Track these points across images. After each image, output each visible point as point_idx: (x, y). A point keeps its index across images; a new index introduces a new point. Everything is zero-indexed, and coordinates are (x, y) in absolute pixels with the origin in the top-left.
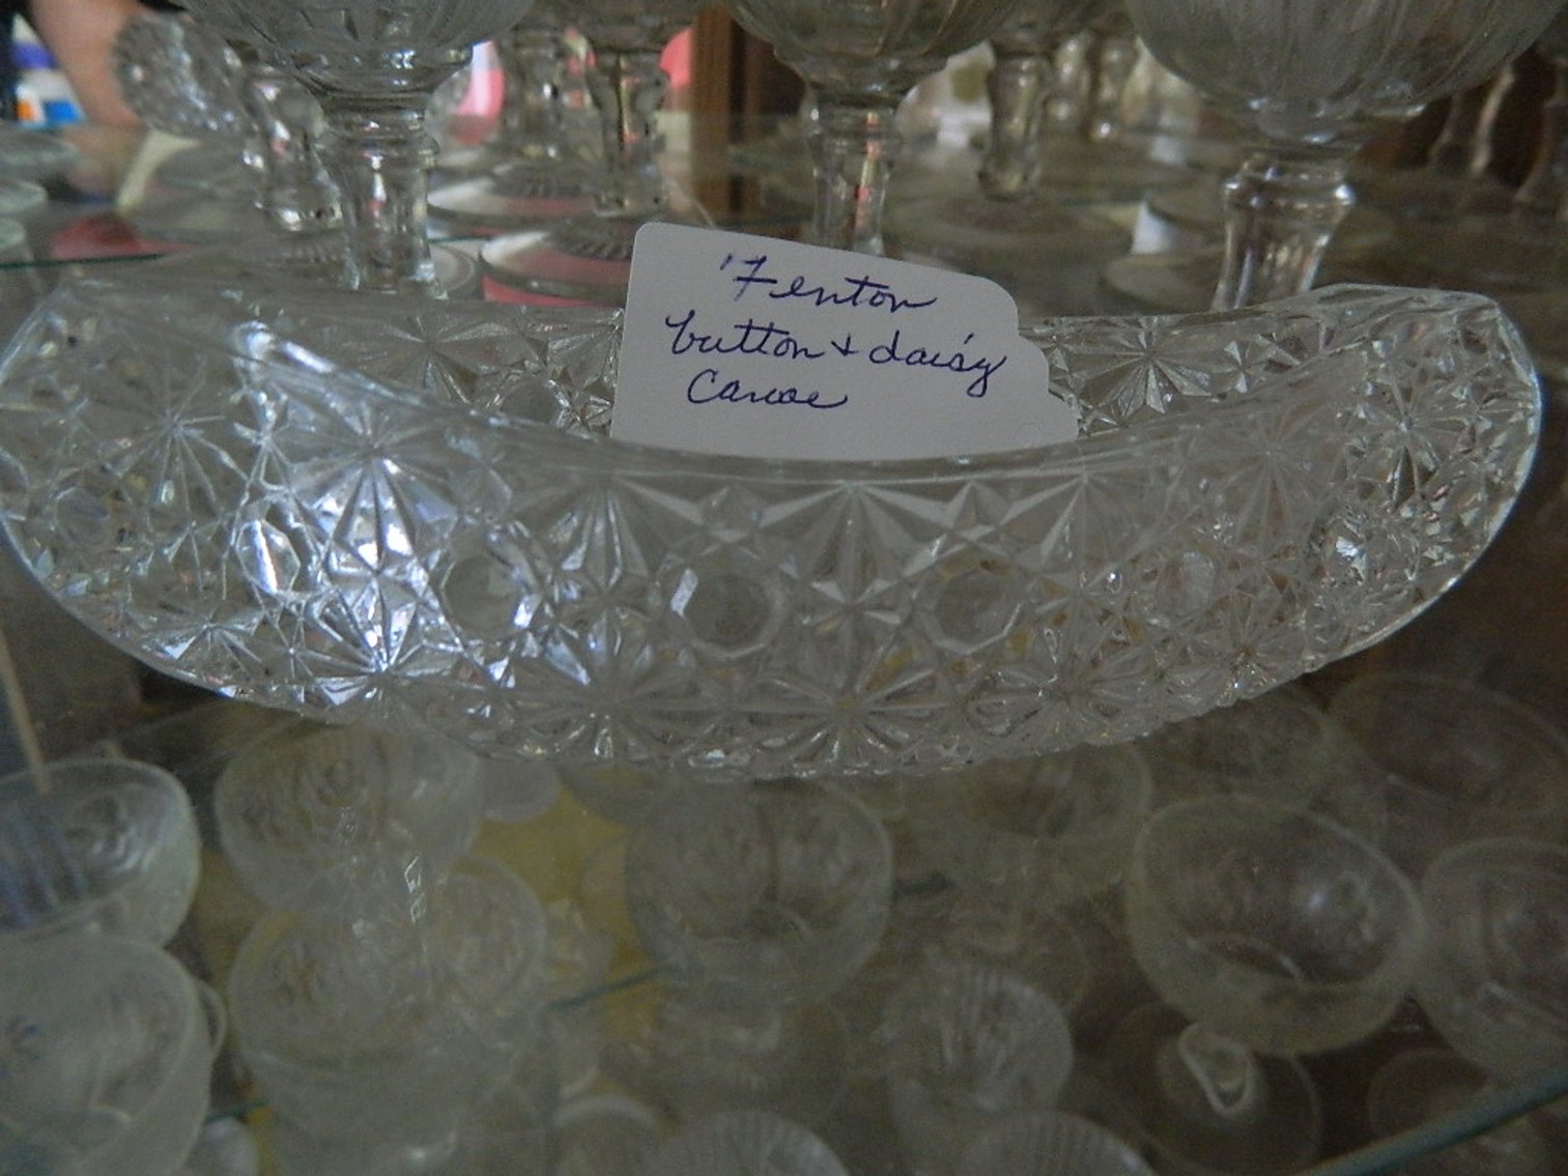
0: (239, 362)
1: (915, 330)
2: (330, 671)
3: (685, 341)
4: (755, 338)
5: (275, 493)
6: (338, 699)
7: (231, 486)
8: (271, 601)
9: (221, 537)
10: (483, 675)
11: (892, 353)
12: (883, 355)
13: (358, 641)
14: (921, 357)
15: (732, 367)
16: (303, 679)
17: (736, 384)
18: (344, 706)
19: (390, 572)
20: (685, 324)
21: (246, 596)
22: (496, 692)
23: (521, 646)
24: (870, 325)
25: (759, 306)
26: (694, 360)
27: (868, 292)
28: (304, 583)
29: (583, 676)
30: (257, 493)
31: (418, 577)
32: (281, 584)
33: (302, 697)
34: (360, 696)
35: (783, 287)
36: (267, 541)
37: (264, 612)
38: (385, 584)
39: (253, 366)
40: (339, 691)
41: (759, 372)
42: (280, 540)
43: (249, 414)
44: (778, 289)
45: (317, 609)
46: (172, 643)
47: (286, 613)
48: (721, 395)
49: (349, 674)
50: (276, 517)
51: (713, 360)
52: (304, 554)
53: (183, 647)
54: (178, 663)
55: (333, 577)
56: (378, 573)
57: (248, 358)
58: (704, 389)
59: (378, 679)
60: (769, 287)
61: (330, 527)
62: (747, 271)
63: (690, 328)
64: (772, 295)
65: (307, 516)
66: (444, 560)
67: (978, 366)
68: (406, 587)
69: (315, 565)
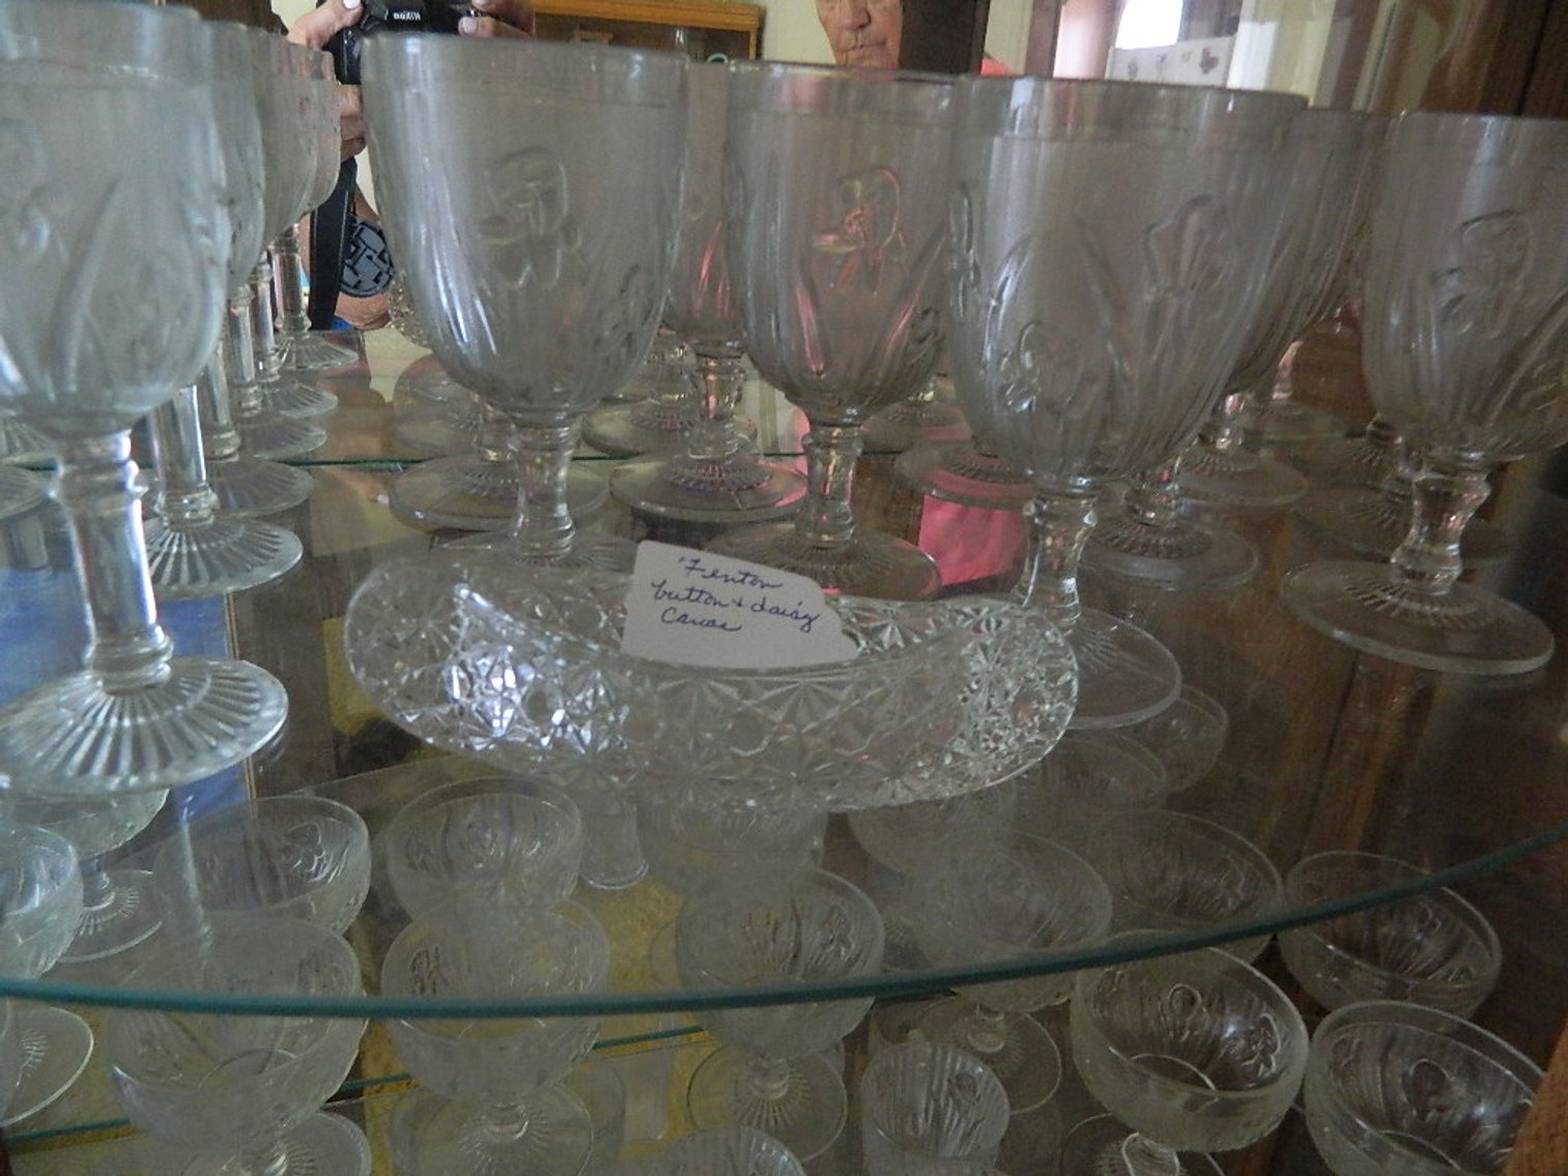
0: (455, 600)
1: (773, 598)
2: (476, 734)
3: (660, 594)
4: (695, 595)
5: (466, 657)
6: (478, 748)
7: (445, 649)
8: (455, 701)
9: (439, 671)
10: (538, 742)
11: (762, 607)
12: (758, 608)
13: (489, 723)
14: (777, 611)
15: (683, 607)
16: (464, 737)
17: (686, 616)
18: (481, 751)
19: (506, 694)
20: (661, 586)
21: (445, 697)
22: (543, 751)
23: (555, 732)
24: (752, 594)
25: (695, 580)
26: (665, 603)
27: (749, 579)
28: (470, 695)
29: (583, 751)
30: (456, 654)
31: (517, 698)
32: (461, 695)
33: (463, 746)
34: (487, 748)
35: (708, 572)
36: (456, 674)
37: (452, 705)
38: (503, 699)
39: (461, 602)
40: (479, 744)
41: (698, 611)
42: (463, 675)
43: (457, 621)
44: (706, 574)
45: (474, 706)
46: (410, 715)
47: (462, 708)
48: (678, 620)
49: (486, 736)
50: (463, 666)
51: (674, 603)
52: (472, 683)
53: (414, 717)
54: (410, 725)
55: (482, 693)
56: (501, 694)
57: (460, 598)
58: (670, 616)
59: (495, 741)
60: (700, 573)
61: (484, 673)
62: (691, 565)
63: (664, 588)
64: (704, 577)
65: (476, 667)
66: (528, 691)
67: (805, 617)
68: (511, 701)
69: (476, 687)
